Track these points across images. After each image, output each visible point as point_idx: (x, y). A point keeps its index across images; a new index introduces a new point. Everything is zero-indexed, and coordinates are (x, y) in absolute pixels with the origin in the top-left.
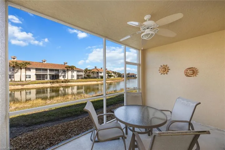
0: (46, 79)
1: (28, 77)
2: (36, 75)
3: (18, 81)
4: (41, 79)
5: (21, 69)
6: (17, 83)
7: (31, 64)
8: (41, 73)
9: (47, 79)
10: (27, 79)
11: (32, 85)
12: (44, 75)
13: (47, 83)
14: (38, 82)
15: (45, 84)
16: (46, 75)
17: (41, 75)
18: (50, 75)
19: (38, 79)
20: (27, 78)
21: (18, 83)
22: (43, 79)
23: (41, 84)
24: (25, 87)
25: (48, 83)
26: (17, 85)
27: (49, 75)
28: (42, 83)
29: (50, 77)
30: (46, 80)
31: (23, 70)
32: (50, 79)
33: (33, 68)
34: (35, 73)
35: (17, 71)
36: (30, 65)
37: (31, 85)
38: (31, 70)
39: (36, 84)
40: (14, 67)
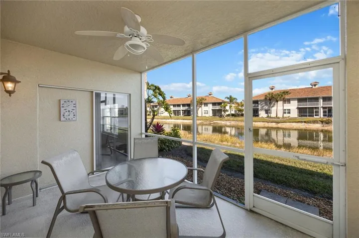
0: (316, 115)
1: (287, 112)
2: (298, 108)
3: (274, 118)
4: (306, 116)
5: (277, 102)
6: (272, 119)
7: (290, 93)
8: (308, 105)
9: (318, 115)
10: (285, 115)
11: (290, 124)
12: (313, 108)
13: (315, 122)
14: (300, 120)
15: (310, 124)
16: (316, 108)
17: (306, 108)
18: (324, 108)
19: (302, 116)
20: (285, 113)
21: (274, 119)
22: (309, 116)
23: (303, 124)
24: (280, 125)
25: (317, 123)
26: (271, 122)
27: (322, 109)
28: (305, 122)
29: (324, 112)
30: (315, 117)
31: (280, 103)
32: (324, 115)
33: (294, 99)
34: (296, 107)
35: (274, 104)
36: (289, 95)
37: (288, 124)
38: (291, 102)
39: (295, 122)
40: (270, 100)
